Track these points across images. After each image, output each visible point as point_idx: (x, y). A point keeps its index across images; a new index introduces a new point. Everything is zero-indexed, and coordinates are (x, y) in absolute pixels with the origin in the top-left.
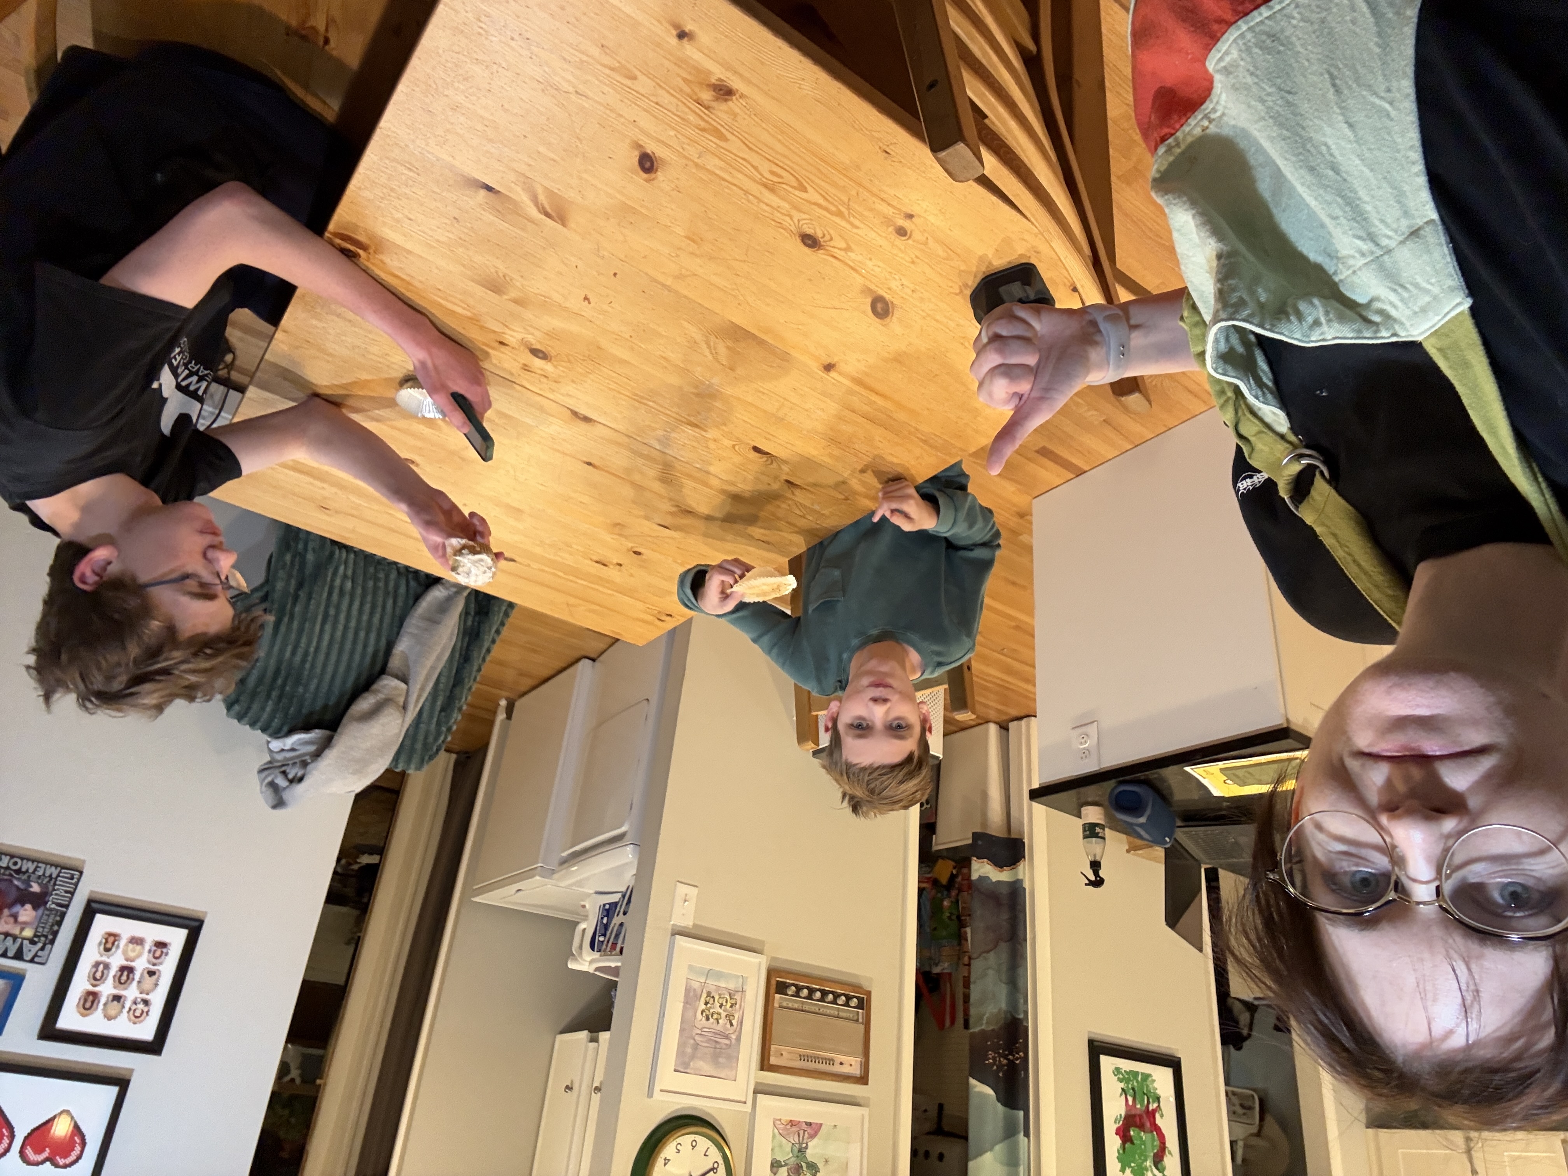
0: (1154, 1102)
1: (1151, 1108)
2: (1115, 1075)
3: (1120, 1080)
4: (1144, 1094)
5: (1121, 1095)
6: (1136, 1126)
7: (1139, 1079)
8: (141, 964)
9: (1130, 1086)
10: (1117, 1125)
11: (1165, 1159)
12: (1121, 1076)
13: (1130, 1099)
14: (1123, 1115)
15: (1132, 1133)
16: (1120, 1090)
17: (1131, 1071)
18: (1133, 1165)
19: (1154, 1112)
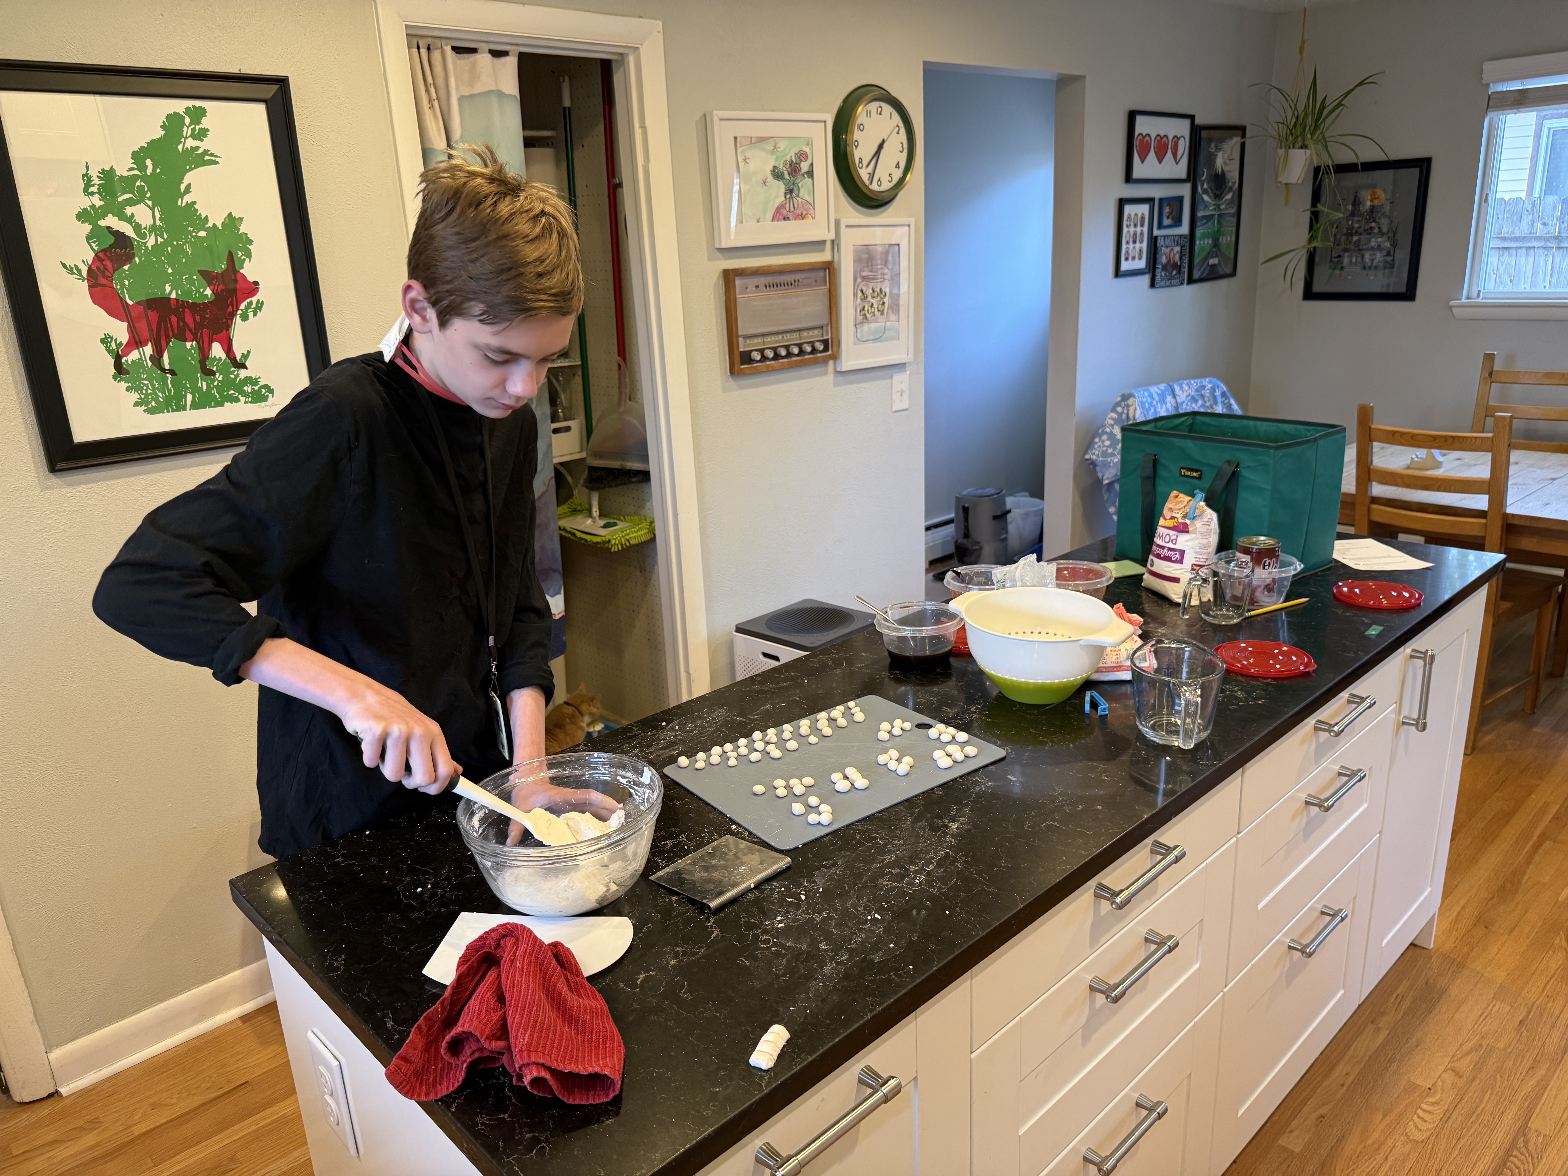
0: (138, 363)
1: (148, 350)
2: (266, 386)
3: (252, 381)
4: (172, 372)
5: (246, 356)
6: (194, 307)
7: (189, 397)
8: (1131, 246)
9: (219, 377)
10: (254, 299)
11: (90, 256)
12: (248, 389)
13: (217, 350)
14: (238, 320)
15: (208, 292)
16: (247, 364)
17: (220, 404)
18: (202, 234)
19: (135, 342)
